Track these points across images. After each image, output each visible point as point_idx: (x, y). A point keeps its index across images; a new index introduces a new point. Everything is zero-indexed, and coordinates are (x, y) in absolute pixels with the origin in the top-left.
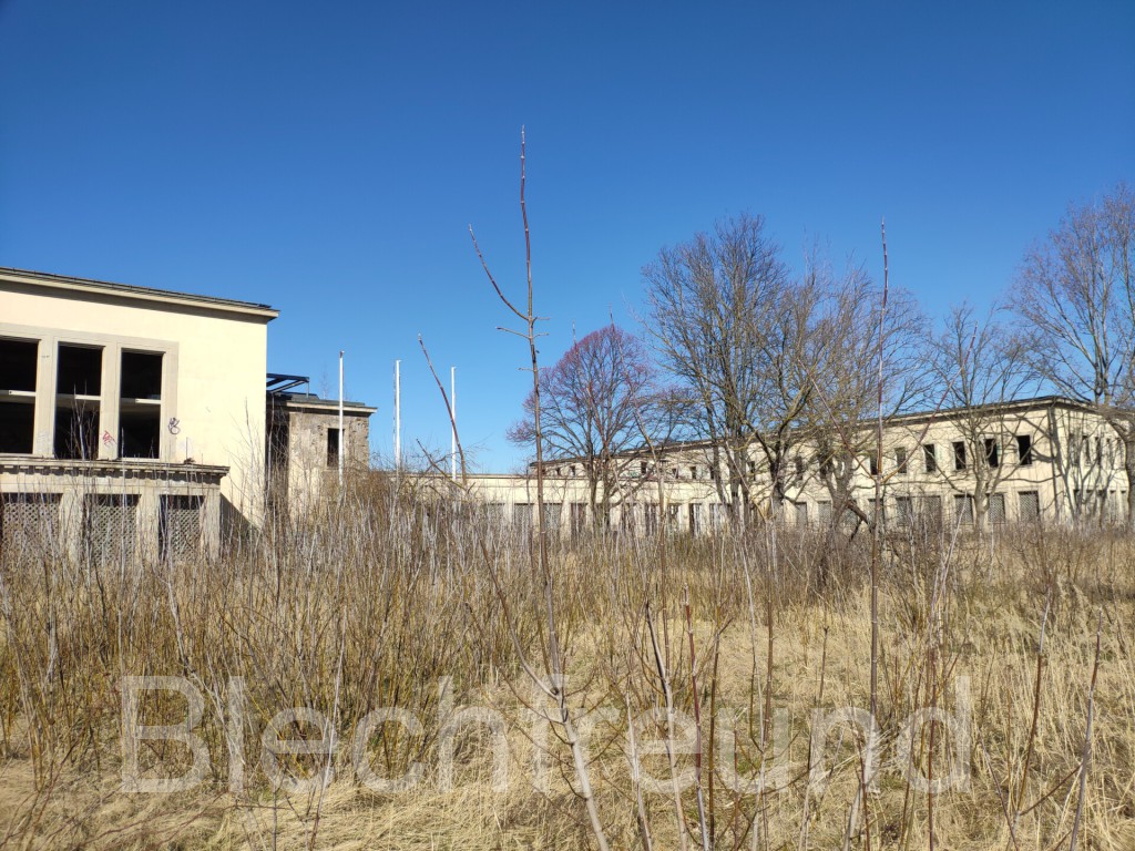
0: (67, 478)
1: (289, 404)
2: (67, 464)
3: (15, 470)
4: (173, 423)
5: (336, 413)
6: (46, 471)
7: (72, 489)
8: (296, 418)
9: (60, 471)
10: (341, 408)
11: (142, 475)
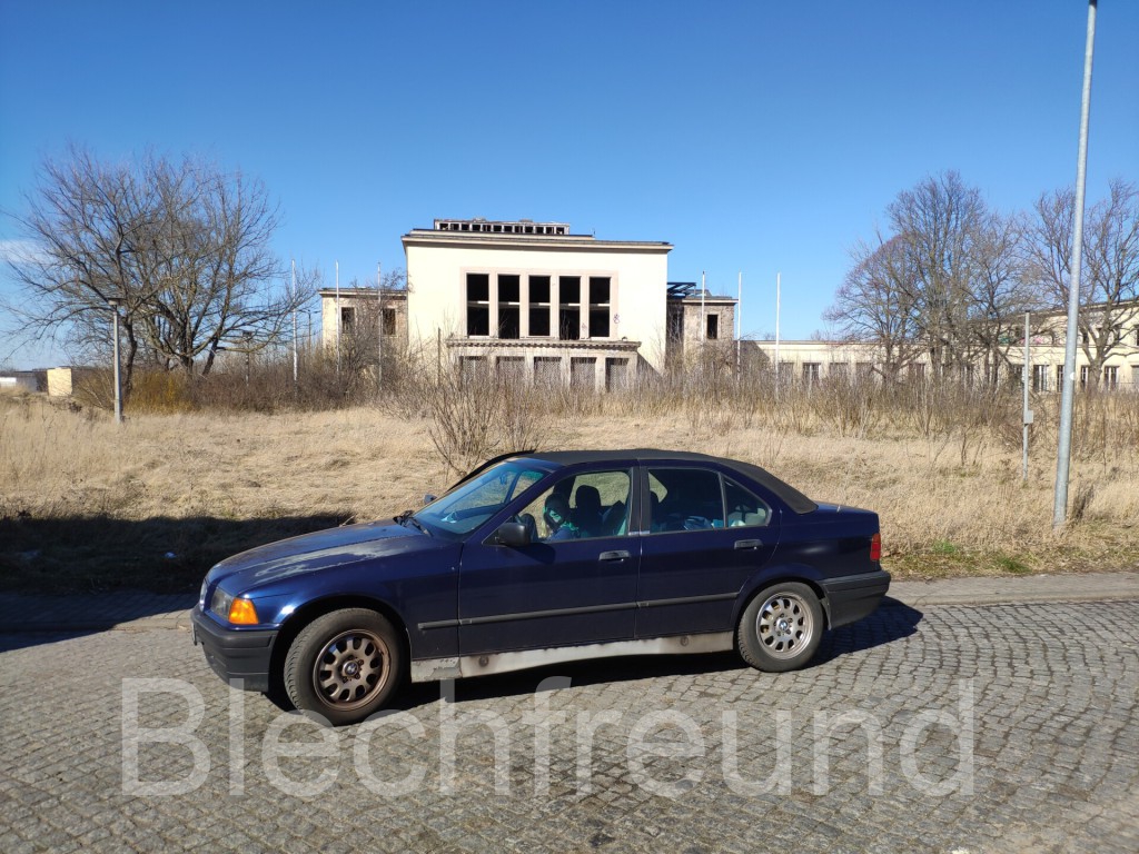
0: (563, 349)
1: (684, 301)
2: (563, 342)
3: (541, 346)
4: (616, 317)
5: (700, 304)
6: (554, 346)
7: (566, 355)
8: (688, 309)
9: (560, 346)
10: (703, 301)
11: (597, 347)
